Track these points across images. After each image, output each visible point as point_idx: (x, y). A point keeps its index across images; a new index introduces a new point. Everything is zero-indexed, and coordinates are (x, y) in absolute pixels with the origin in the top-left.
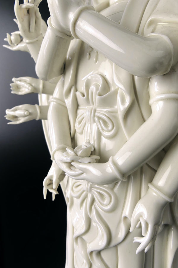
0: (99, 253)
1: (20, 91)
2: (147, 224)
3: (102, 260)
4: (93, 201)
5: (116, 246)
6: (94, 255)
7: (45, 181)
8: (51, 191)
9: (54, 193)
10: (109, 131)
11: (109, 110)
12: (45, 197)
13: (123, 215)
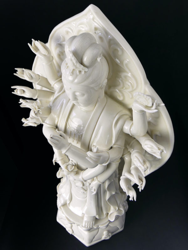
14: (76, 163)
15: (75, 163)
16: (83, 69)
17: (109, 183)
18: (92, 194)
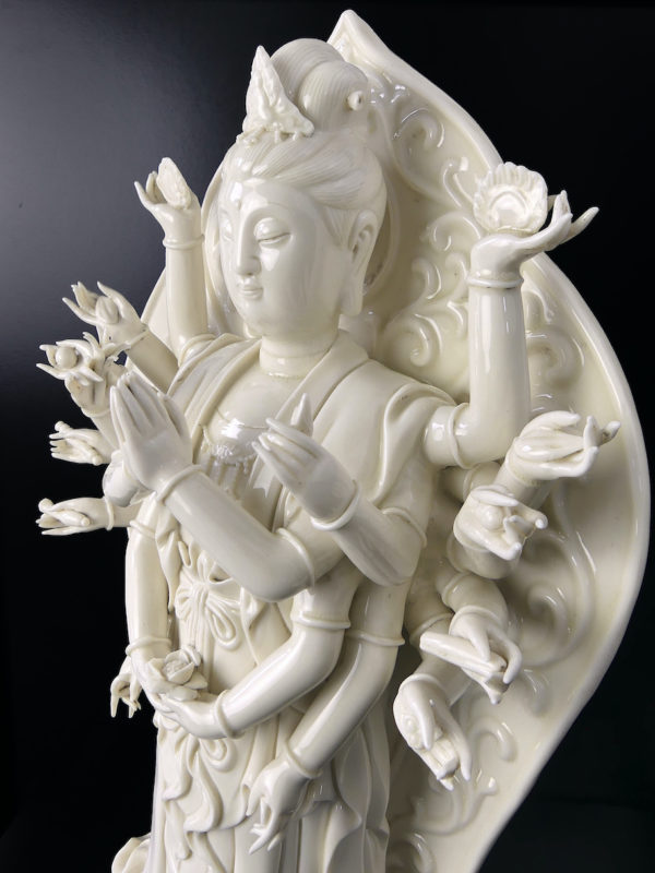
0: (204, 835)
1: (72, 454)
2: (268, 811)
3: (209, 847)
4: (196, 747)
5: (232, 829)
6: (195, 838)
7: (116, 683)
8: (125, 701)
9: (133, 707)
10: (227, 640)
11: (230, 604)
12: (113, 713)
13: (243, 782)
14: (206, 658)
15: (202, 661)
16: (295, 125)
17: (341, 836)
18: (252, 849)
